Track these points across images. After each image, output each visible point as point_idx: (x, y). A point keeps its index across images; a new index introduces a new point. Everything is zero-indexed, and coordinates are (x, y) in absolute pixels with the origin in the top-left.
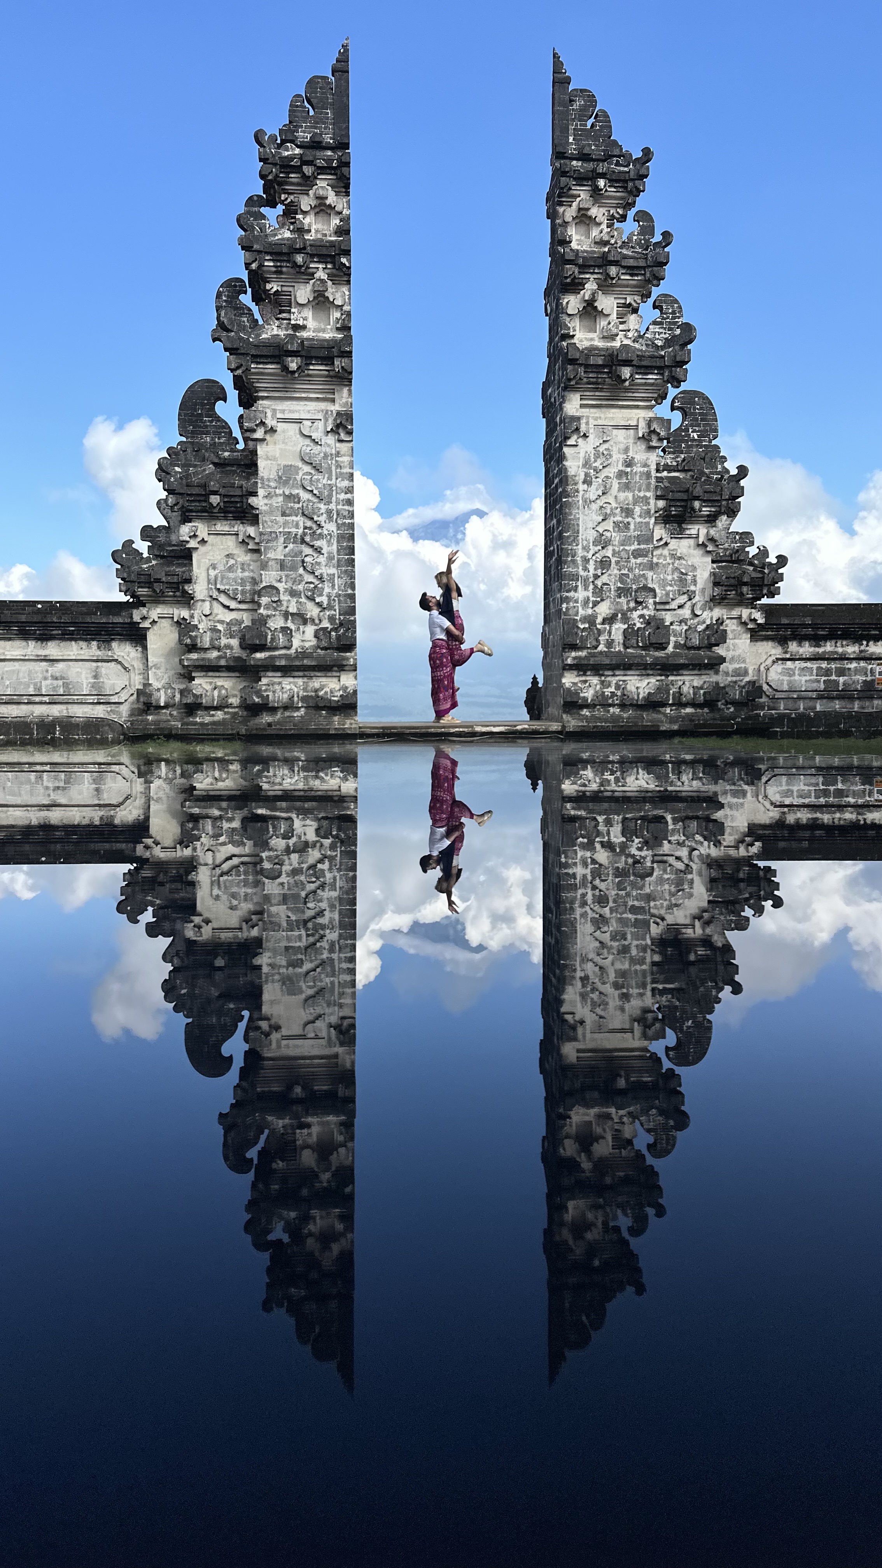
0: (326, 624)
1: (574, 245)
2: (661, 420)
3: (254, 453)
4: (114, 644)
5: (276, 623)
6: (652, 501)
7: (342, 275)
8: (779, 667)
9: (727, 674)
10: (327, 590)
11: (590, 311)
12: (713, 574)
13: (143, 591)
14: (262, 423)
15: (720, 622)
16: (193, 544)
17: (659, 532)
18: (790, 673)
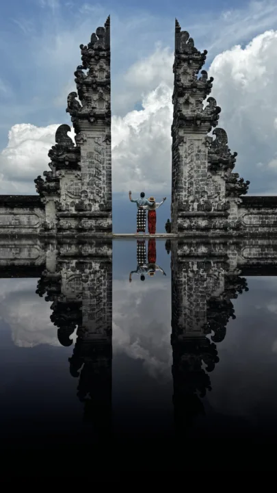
0: (102, 203)
1: (182, 81)
2: (209, 137)
3: (80, 148)
4: (35, 209)
5: (87, 202)
6: (207, 163)
7: (108, 91)
8: (247, 217)
9: (230, 219)
10: (103, 192)
11: (187, 103)
12: (226, 187)
13: (44, 192)
14: (82, 139)
15: (228, 202)
16: (60, 177)
17: (209, 174)
18: (250, 218)
